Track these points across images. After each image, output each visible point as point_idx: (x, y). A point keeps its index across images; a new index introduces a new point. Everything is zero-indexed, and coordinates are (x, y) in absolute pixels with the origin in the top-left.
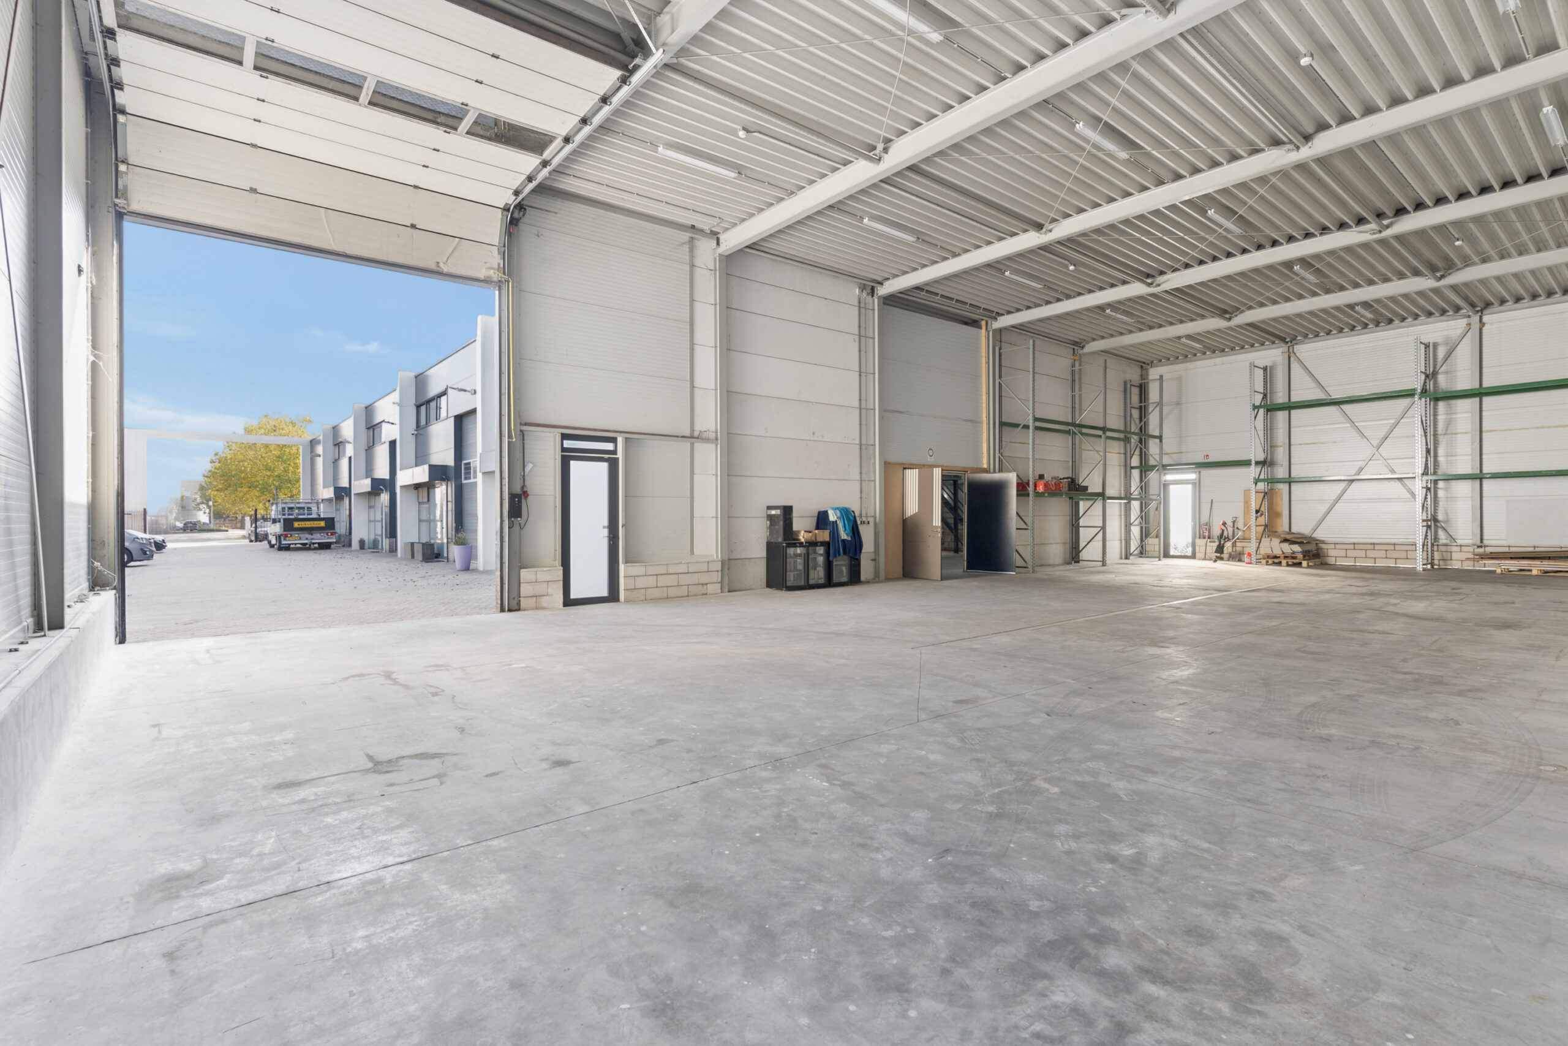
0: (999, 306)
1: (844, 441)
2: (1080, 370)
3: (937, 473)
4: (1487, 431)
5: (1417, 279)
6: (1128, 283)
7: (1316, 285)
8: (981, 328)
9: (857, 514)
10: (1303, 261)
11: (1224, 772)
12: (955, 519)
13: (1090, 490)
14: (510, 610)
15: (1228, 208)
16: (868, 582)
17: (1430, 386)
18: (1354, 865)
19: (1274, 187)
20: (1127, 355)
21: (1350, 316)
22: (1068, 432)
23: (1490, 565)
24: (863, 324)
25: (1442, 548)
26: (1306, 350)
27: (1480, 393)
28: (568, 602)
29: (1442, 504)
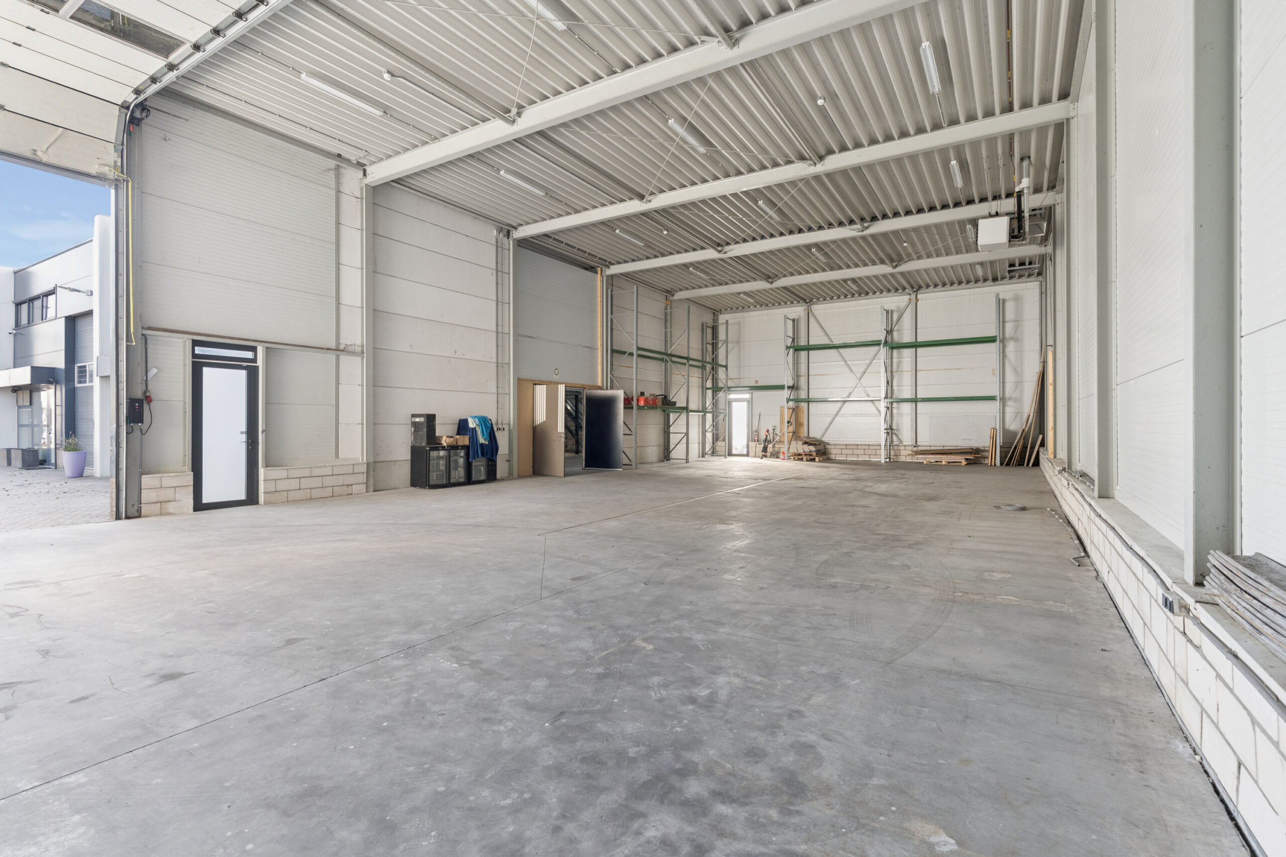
0: (613, 257)
1: (482, 359)
2: (671, 312)
3: (562, 389)
4: (920, 371)
5: (882, 266)
6: (705, 248)
7: (825, 263)
8: (597, 273)
9: (494, 422)
10: (817, 245)
11: (770, 618)
12: (576, 427)
13: (678, 405)
14: (127, 518)
15: (771, 201)
16: (503, 480)
17: (889, 339)
18: (854, 680)
19: (800, 190)
20: (704, 304)
21: (844, 288)
22: (662, 360)
23: (921, 458)
24: (500, 261)
25: (895, 448)
26: (819, 309)
27: (915, 345)
28: (199, 506)
29: (895, 418)
